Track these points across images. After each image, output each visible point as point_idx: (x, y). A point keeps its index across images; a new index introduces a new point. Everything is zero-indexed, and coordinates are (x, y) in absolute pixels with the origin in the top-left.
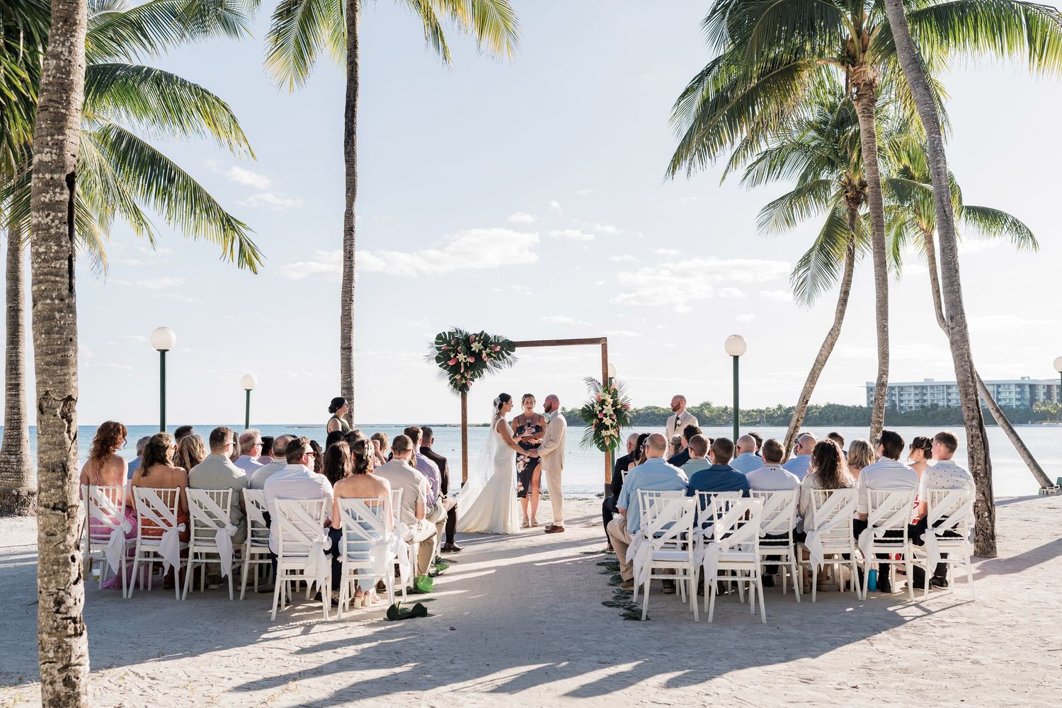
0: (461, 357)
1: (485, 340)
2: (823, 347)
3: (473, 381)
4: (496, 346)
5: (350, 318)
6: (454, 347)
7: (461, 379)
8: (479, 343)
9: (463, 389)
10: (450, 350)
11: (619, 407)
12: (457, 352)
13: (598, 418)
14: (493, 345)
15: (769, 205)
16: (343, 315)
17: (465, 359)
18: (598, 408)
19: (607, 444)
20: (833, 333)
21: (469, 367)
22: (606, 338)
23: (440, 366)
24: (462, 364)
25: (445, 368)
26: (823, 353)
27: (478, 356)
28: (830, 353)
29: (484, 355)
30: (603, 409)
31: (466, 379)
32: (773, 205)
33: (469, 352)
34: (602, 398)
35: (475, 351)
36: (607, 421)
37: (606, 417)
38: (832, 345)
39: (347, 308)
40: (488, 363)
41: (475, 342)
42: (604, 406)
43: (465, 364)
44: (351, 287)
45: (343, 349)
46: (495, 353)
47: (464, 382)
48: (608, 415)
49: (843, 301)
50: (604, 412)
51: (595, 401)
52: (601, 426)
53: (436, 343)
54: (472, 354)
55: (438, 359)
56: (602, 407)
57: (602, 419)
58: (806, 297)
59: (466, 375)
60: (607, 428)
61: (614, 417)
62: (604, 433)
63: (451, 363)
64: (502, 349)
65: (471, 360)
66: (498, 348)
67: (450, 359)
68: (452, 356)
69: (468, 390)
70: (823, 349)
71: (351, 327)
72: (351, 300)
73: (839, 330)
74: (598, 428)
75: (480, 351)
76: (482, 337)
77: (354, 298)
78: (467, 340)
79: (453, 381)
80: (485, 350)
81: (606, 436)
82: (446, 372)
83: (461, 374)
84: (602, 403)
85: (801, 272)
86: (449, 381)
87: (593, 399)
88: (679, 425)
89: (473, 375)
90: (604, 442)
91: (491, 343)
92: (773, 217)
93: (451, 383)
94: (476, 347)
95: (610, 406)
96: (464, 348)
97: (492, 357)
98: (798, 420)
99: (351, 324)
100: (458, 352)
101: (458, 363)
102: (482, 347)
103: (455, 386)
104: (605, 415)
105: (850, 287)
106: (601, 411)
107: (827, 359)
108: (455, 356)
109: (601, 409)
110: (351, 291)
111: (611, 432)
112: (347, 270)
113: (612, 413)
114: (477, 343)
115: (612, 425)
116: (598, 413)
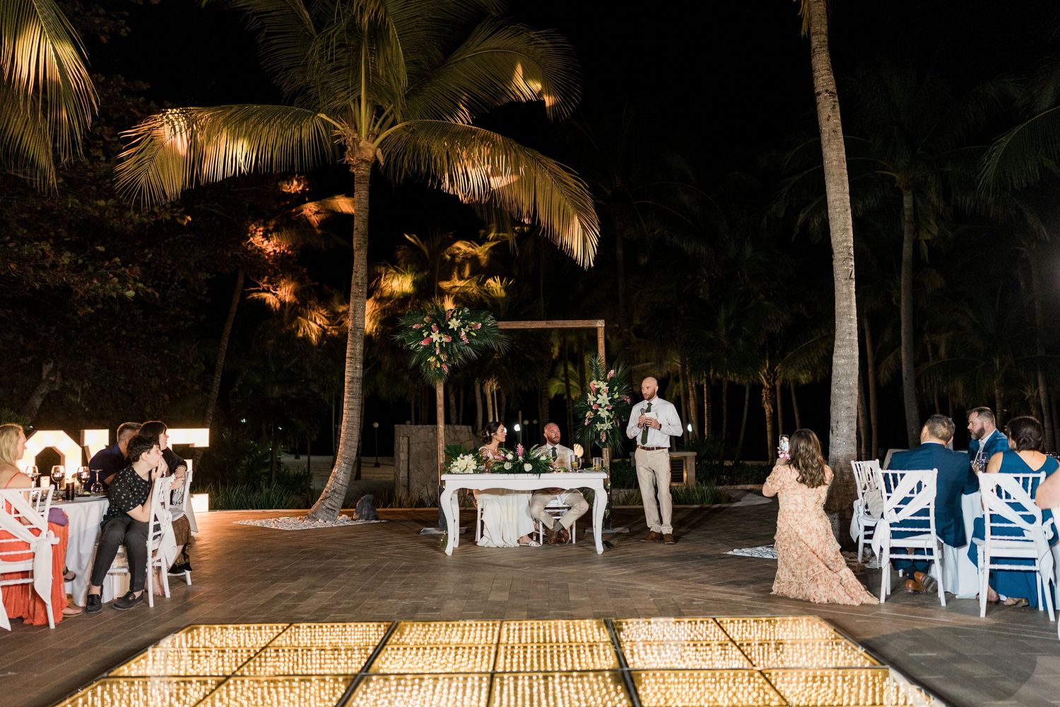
0: (435, 337)
1: (463, 316)
4: (476, 324)
6: (427, 324)
7: (435, 362)
8: (458, 319)
10: (422, 328)
11: (615, 396)
13: (592, 410)
14: (472, 323)
17: (441, 338)
18: (592, 398)
19: (603, 439)
21: (444, 348)
27: (456, 334)
29: (463, 334)
31: (440, 362)
33: (446, 330)
34: (596, 386)
35: (452, 329)
36: (603, 413)
43: (441, 344)
46: (473, 332)
47: (437, 365)
48: (604, 405)
50: (599, 402)
52: (596, 419)
54: (449, 332)
56: (597, 396)
57: (597, 411)
59: (441, 358)
60: (602, 422)
61: (611, 408)
62: (600, 426)
63: (423, 343)
64: (484, 327)
66: (479, 327)
67: (423, 338)
68: (425, 335)
74: (591, 421)
75: (459, 328)
76: (460, 313)
78: (443, 317)
80: (464, 328)
83: (435, 356)
84: (597, 391)
90: (598, 437)
91: (471, 320)
94: (454, 323)
95: (605, 395)
96: (440, 327)
97: (472, 336)
100: (431, 330)
101: (432, 344)
102: (461, 324)
104: (601, 406)
106: (595, 402)
108: (428, 336)
109: (595, 398)
111: (608, 426)
113: (608, 403)
114: (454, 319)
115: (608, 418)
116: (592, 404)
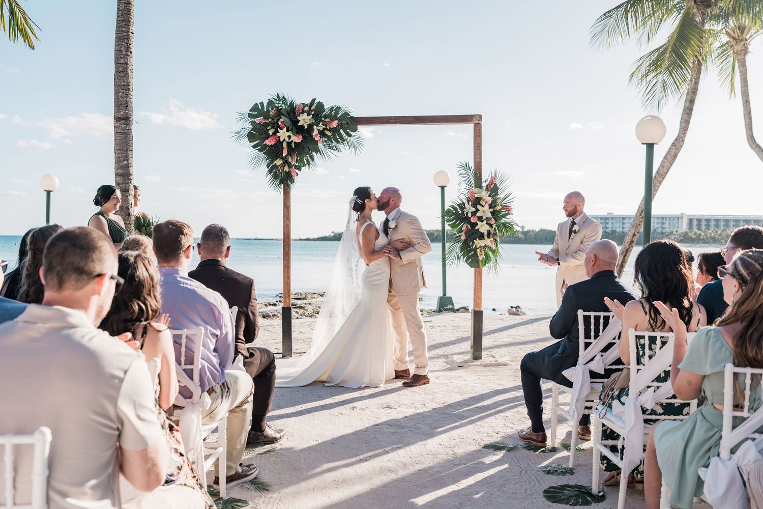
0: (283, 134)
1: (317, 110)
2: (665, 158)
3: (300, 170)
4: (332, 120)
5: (127, 76)
6: (273, 119)
7: (283, 166)
8: (308, 115)
9: (284, 179)
10: (268, 125)
11: (499, 208)
12: (277, 128)
13: (470, 223)
14: (327, 120)
15: (605, 14)
16: (117, 72)
17: (289, 137)
18: (470, 209)
19: (480, 258)
20: (677, 143)
21: (294, 149)
22: (480, 116)
23: (254, 147)
24: (285, 145)
25: (260, 150)
26: (665, 164)
27: (306, 132)
28: (672, 164)
29: (315, 132)
30: (477, 210)
31: (290, 166)
32: (608, 14)
33: (296, 128)
34: (476, 196)
35: (302, 126)
36: (483, 228)
37: (482, 221)
38: (675, 156)
39: (122, 61)
40: (320, 145)
41: (303, 112)
42: (479, 207)
43: (289, 144)
44: (128, 32)
45: (117, 119)
46: (330, 130)
47: (286, 169)
48: (484, 218)
49: (688, 111)
50: (479, 214)
51: (464, 200)
52: (473, 234)
53: (250, 116)
54: (299, 130)
55: (251, 137)
56: (476, 208)
57: (477, 224)
58: (656, 103)
59: (290, 160)
60: (481, 236)
61: (493, 222)
62: (478, 243)
63: (269, 142)
64: (340, 126)
65: (297, 139)
66: (335, 124)
67: (268, 137)
68: (271, 132)
69: (292, 181)
70: (665, 161)
71: (128, 90)
72: (128, 50)
73: (683, 141)
74: (469, 236)
75: (311, 127)
76: (313, 107)
77: (133, 48)
78: (292, 112)
79: (272, 169)
80: (317, 125)
81: (480, 247)
82: (262, 155)
83: (283, 158)
84: (477, 202)
85: (649, 78)
86: (267, 170)
87: (462, 197)
88: (575, 232)
89: (300, 161)
90: (475, 255)
91: (326, 117)
92: (606, 29)
93: (270, 172)
94: (304, 120)
95: (487, 206)
96: (289, 123)
97: (325, 135)
98: (634, 235)
99: (128, 85)
100: (278, 126)
101: (279, 143)
102: (314, 121)
103: (275, 177)
104: (480, 219)
105: (696, 95)
106: (474, 214)
107: (668, 170)
108: (275, 133)
109: (474, 210)
110: (128, 38)
111: (488, 242)
112: (122, 6)
113: (490, 215)
114: (305, 114)
115: (489, 233)
116: (470, 216)
